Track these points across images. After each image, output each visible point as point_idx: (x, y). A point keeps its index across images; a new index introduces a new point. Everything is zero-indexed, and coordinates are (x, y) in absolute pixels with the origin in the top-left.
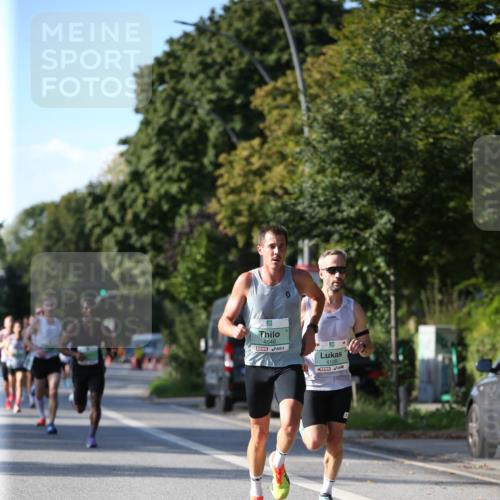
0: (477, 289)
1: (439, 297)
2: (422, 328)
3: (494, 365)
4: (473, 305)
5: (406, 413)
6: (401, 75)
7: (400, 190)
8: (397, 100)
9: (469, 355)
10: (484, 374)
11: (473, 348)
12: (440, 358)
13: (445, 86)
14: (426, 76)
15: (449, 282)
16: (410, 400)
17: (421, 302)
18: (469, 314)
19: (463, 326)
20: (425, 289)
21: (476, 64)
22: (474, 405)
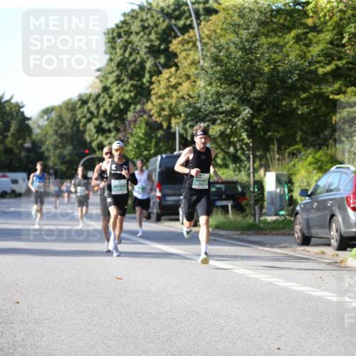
0: (299, 151)
1: (277, 156)
2: (268, 173)
3: (309, 193)
4: (296, 160)
5: (259, 221)
6: (254, 31)
7: (255, 95)
8: (253, 44)
9: (295, 189)
10: (303, 198)
11: (296, 185)
12: (278, 190)
13: (280, 37)
14: (269, 32)
15: (283, 147)
17: (267, 159)
18: (294, 166)
19: (291, 172)
20: (269, 152)
21: (297, 24)
22: (298, 216)
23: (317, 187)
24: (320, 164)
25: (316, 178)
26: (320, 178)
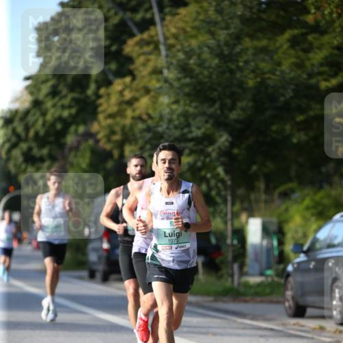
0: (293, 191)
2: (251, 220)
3: (305, 248)
4: (289, 203)
5: (239, 284)
6: (236, 31)
8: (233, 48)
9: (286, 241)
10: (297, 255)
11: (289, 236)
12: (265, 243)
13: (270, 39)
14: (255, 31)
15: (272, 185)
17: (250, 201)
18: (287, 210)
19: (282, 219)
20: (254, 192)
22: (290, 279)
23: (315, 241)
24: (320, 208)
25: (314, 227)
26: (319, 228)
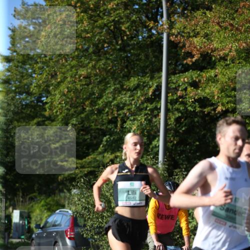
0: (36, 197)
1: (21, 199)
2: (15, 211)
3: (42, 226)
4: (34, 203)
5: (8, 242)
6: (10, 118)
7: (9, 160)
8: (9, 126)
9: (32, 222)
10: (37, 230)
11: (33, 219)
12: (21, 222)
13: (27, 122)
14: (19, 118)
15: (25, 194)
16: (9, 237)
17: (15, 201)
18: (32, 206)
19: (30, 211)
20: (16, 197)
21: (38, 115)
22: (34, 241)
23: (46, 222)
24: (49, 206)
25: (46, 215)
26: (49, 216)
